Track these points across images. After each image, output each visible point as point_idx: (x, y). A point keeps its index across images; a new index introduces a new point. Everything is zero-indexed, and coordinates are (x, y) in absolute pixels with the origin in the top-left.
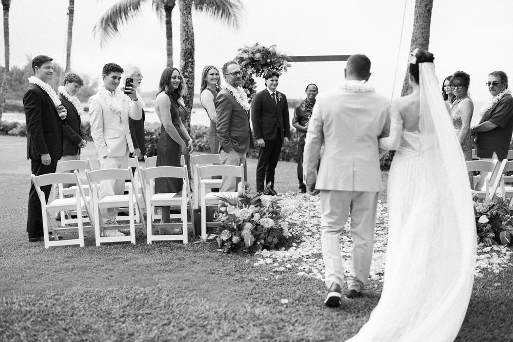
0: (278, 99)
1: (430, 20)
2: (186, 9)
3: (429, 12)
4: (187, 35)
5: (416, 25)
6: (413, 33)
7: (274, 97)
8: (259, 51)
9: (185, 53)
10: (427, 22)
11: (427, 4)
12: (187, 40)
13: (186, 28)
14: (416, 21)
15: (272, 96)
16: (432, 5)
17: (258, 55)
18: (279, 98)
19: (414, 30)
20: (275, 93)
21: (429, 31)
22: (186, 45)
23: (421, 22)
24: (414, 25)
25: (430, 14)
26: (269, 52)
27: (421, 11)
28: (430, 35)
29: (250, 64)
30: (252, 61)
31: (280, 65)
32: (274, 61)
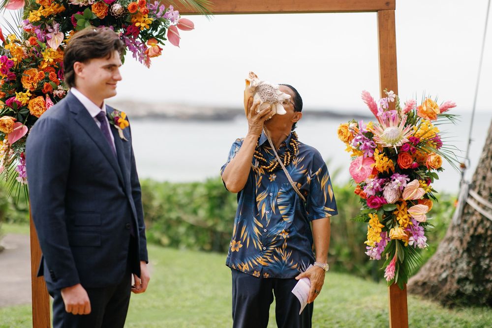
29: (58, 17)
30: (62, 8)
31: (155, 25)
32: (134, 7)
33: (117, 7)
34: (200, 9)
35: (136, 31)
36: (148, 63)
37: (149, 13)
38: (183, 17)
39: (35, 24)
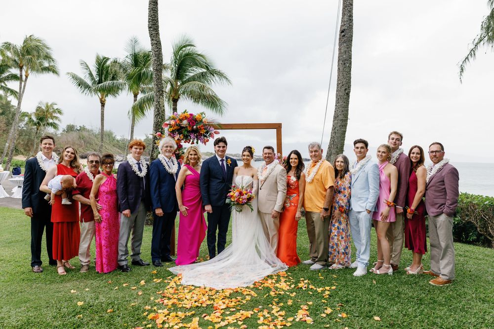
0: (227, 165)
1: (349, 102)
2: (159, 91)
3: (348, 94)
4: (158, 111)
5: (337, 104)
6: (335, 112)
7: (223, 164)
8: (186, 118)
9: (156, 125)
10: (346, 103)
11: (346, 89)
12: (158, 114)
13: (158, 106)
14: (337, 102)
15: (220, 163)
16: (350, 90)
17: (185, 122)
18: (229, 163)
19: (336, 108)
20: (224, 158)
21: (348, 110)
22: (157, 119)
23: (341, 103)
24: (336, 105)
25: (349, 97)
26: (196, 119)
27: (341, 94)
28: (349, 113)
29: (178, 130)
30: (179, 127)
31: (207, 132)
32: (199, 127)
33: (195, 127)
34: (219, 128)
35: (201, 135)
36: (205, 144)
37: (205, 129)
38: (215, 130)
39: (171, 132)
